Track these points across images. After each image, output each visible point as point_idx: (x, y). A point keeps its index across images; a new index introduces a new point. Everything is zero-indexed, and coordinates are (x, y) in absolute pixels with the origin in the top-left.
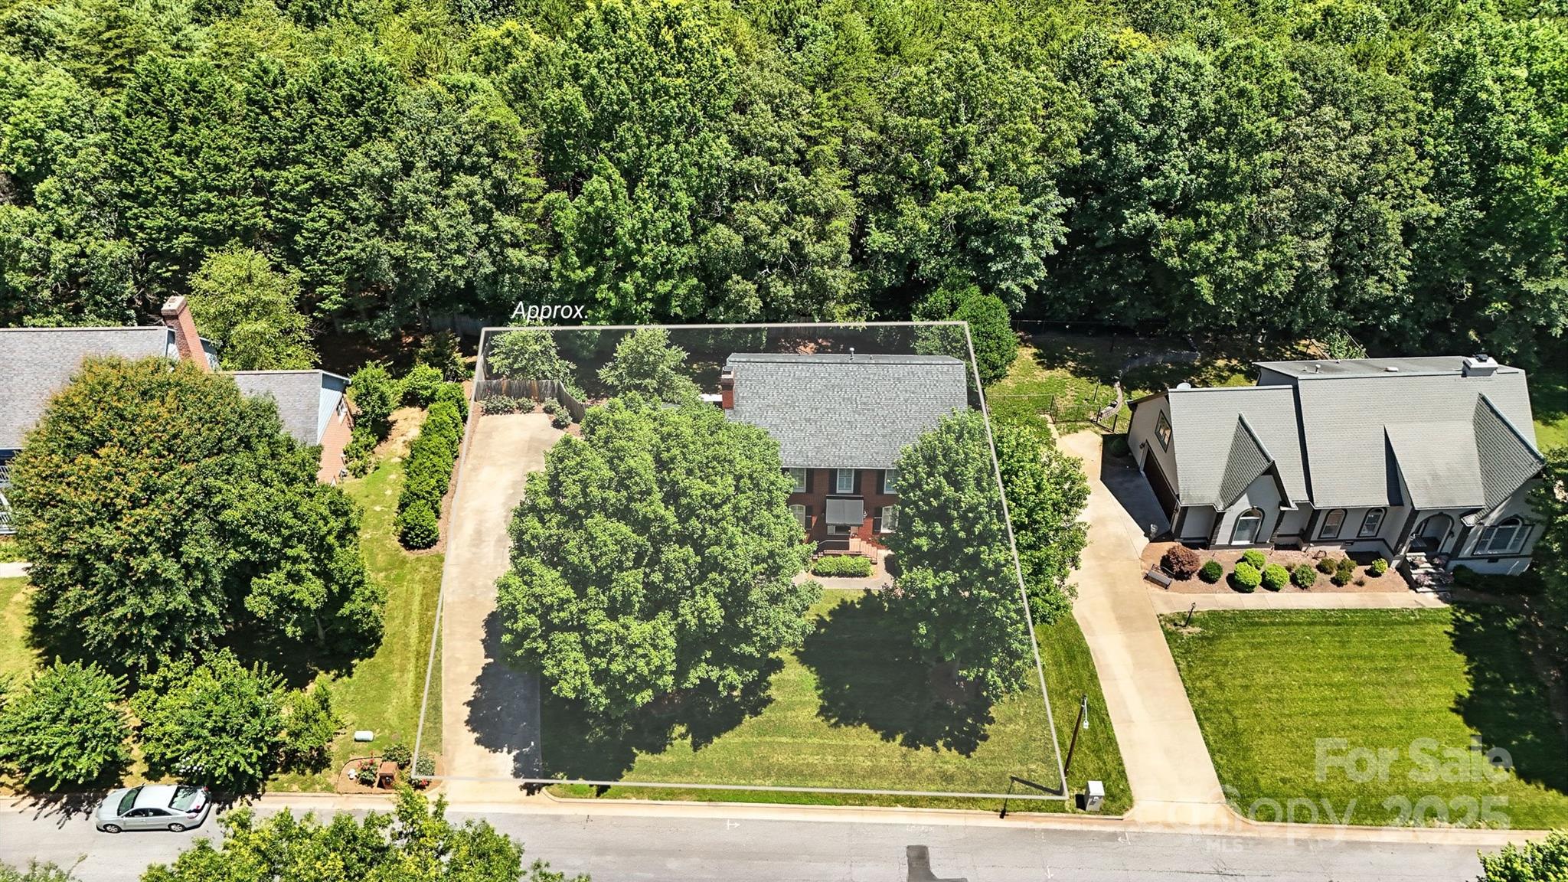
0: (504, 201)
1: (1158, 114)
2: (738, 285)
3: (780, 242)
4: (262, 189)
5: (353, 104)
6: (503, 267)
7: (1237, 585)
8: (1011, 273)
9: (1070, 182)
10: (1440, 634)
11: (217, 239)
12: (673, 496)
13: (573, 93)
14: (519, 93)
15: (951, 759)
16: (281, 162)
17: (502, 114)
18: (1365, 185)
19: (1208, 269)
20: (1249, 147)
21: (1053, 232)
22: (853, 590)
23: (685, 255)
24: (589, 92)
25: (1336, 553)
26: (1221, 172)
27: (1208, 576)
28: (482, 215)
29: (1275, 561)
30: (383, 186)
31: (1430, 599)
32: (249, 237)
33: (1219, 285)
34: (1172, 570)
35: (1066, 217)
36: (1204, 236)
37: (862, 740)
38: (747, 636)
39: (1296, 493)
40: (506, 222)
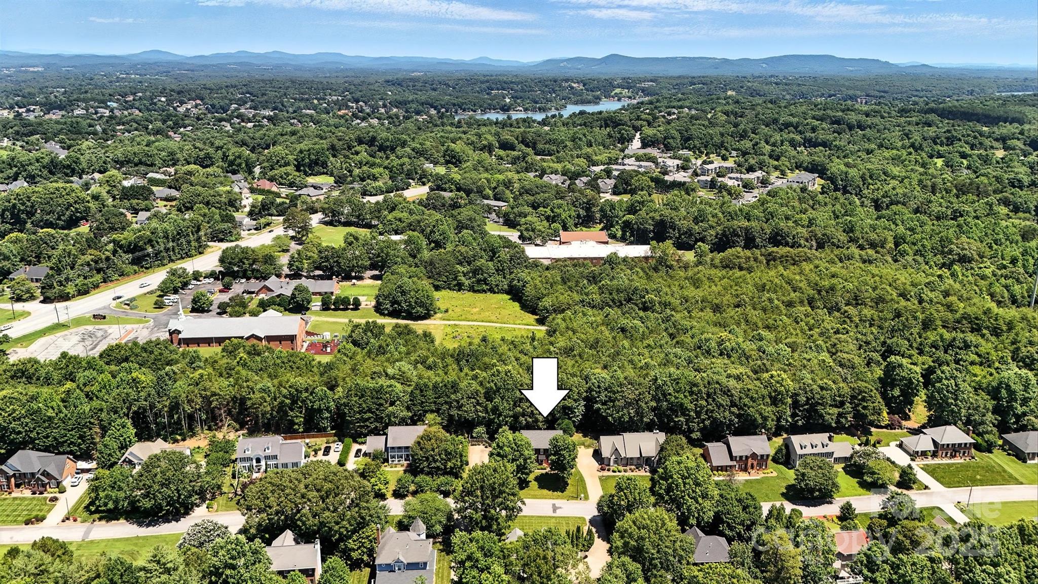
0: (478, 403)
1: (599, 387)
2: (521, 419)
3: (529, 410)
4: (435, 403)
5: (452, 387)
6: (478, 416)
7: (614, 471)
8: (574, 417)
9: (585, 399)
10: (648, 479)
11: (426, 412)
12: (516, 444)
13: (492, 384)
14: (481, 384)
15: (560, 494)
16: (439, 397)
17: (479, 388)
18: (639, 400)
19: (611, 416)
20: (614, 393)
21: (582, 409)
22: (544, 472)
23: (511, 413)
24: (495, 384)
25: (633, 467)
26: (610, 397)
27: (609, 470)
28: (475, 406)
29: (621, 468)
30: (458, 402)
31: (648, 474)
32: (432, 411)
33: (613, 418)
34: (603, 469)
35: (585, 406)
36: (609, 409)
37: (545, 492)
38: (526, 468)
39: (623, 455)
40: (478, 407)
